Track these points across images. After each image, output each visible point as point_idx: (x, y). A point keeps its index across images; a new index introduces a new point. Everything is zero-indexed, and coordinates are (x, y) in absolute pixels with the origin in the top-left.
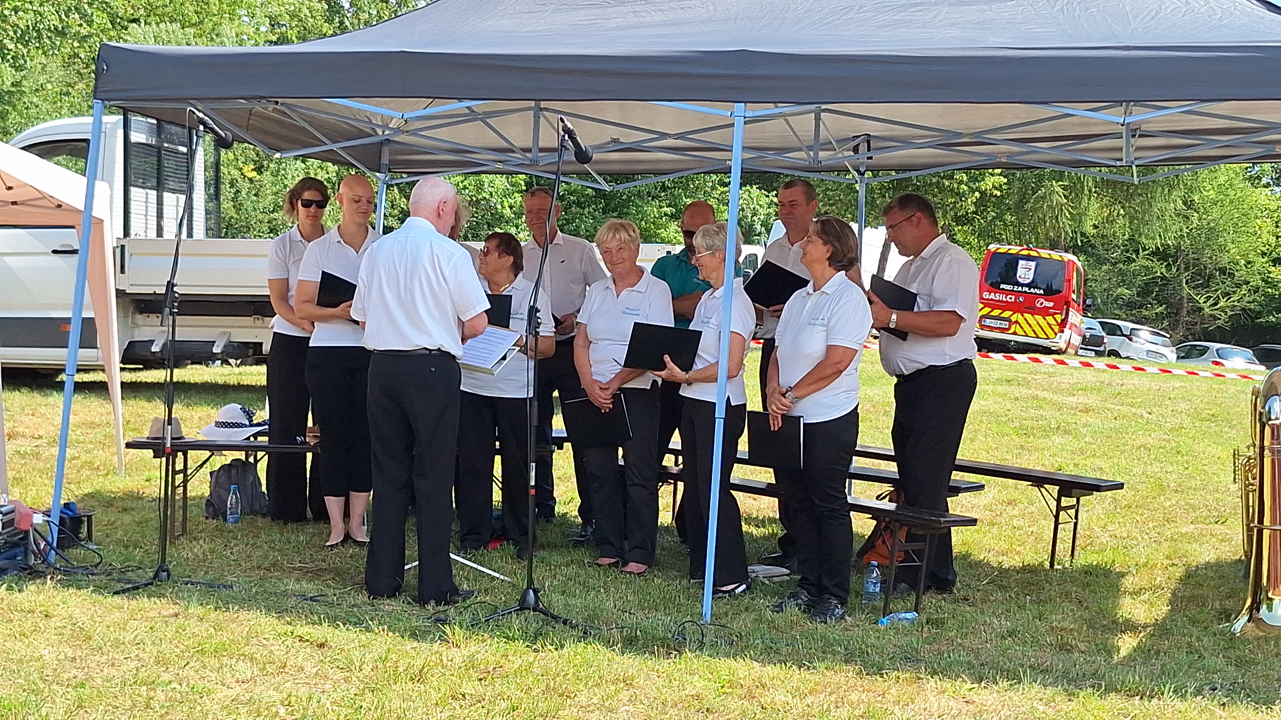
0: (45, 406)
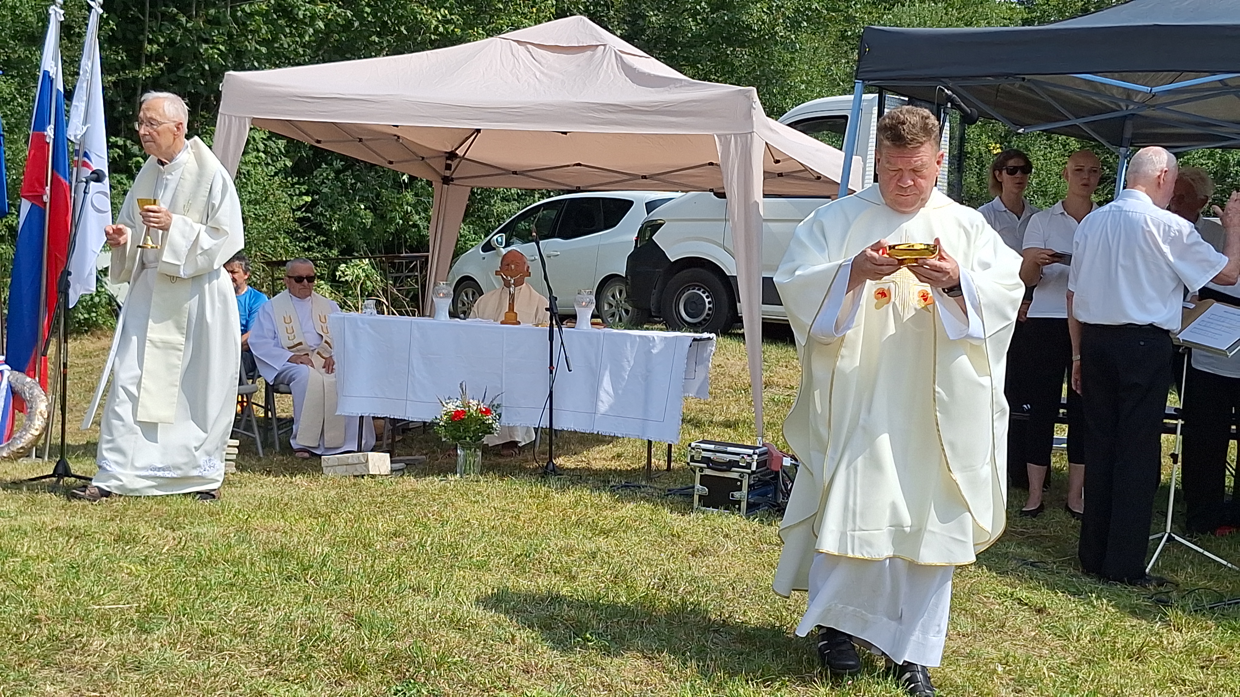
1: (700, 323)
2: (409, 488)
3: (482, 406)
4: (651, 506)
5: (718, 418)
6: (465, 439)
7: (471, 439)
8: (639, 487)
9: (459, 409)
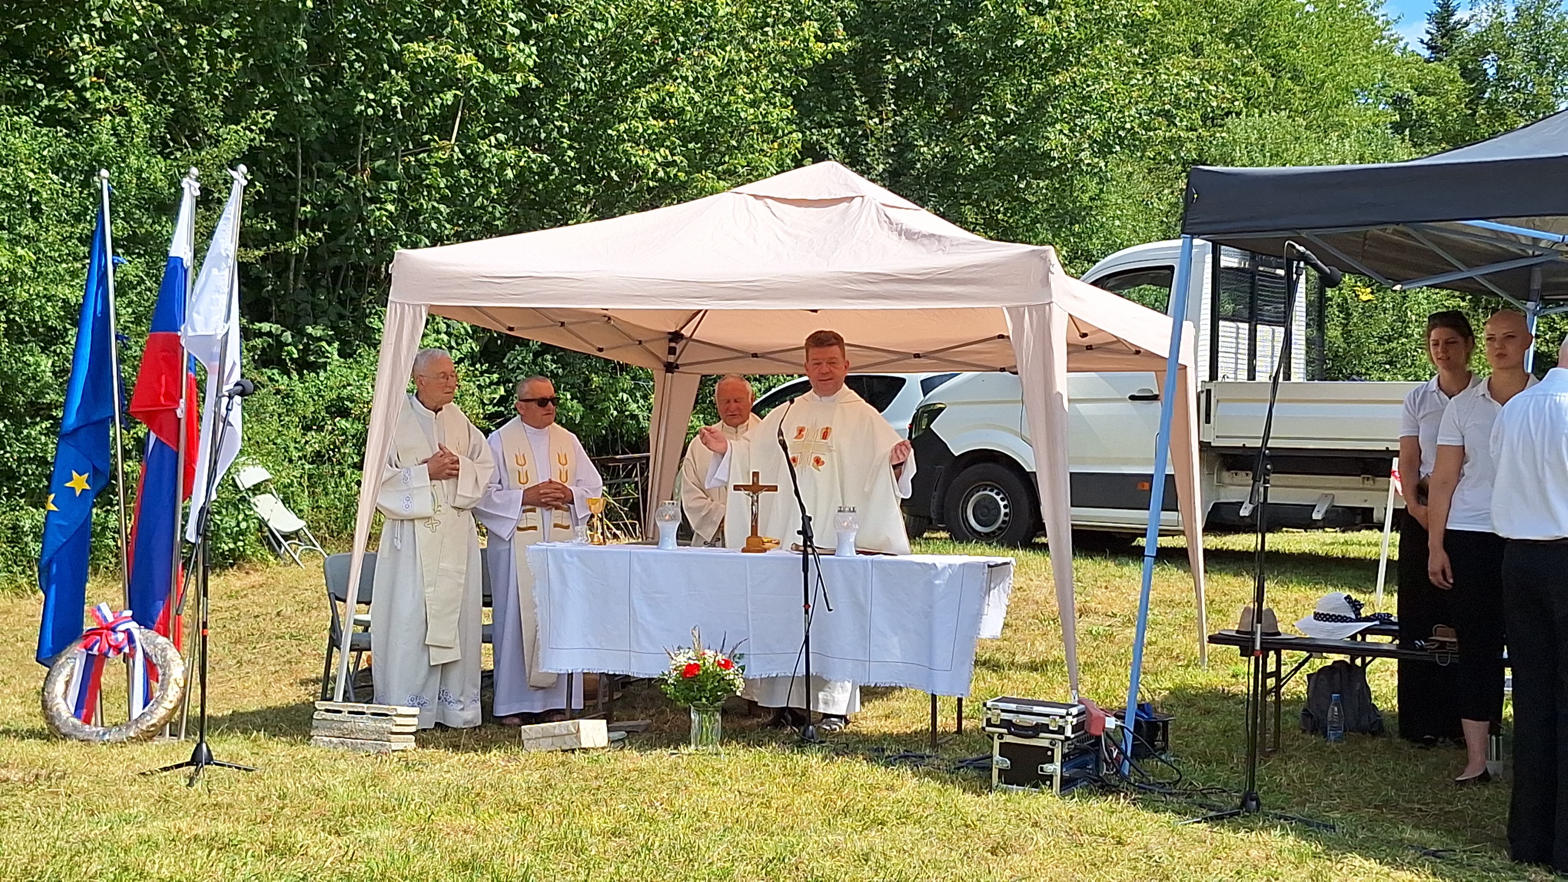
0: (1120, 577)
1: (994, 532)
2: (631, 766)
3: (720, 657)
4: (938, 785)
5: (1020, 659)
6: (700, 700)
7: (708, 699)
8: (922, 757)
9: (692, 662)
